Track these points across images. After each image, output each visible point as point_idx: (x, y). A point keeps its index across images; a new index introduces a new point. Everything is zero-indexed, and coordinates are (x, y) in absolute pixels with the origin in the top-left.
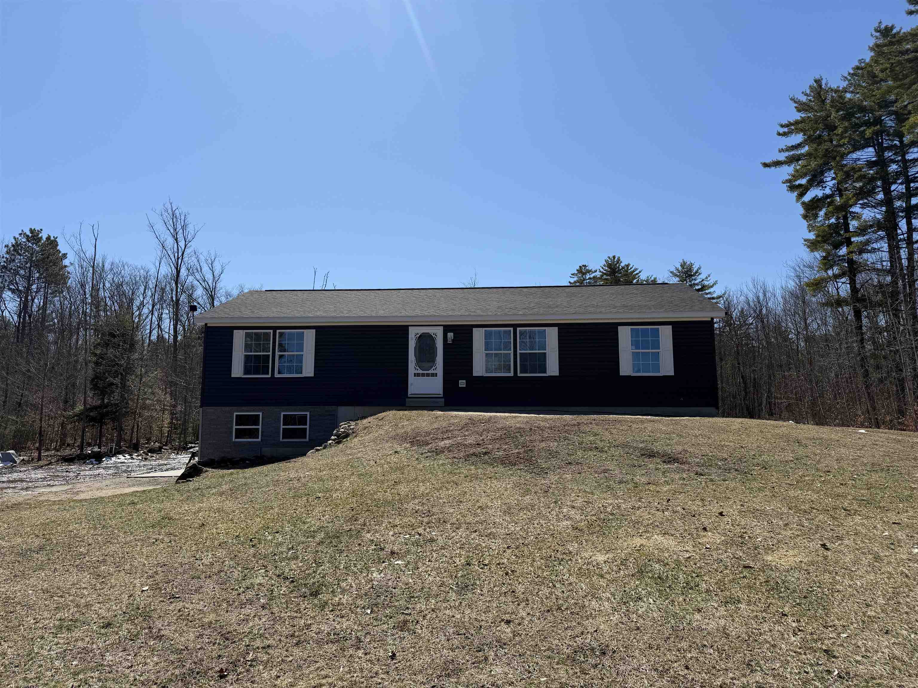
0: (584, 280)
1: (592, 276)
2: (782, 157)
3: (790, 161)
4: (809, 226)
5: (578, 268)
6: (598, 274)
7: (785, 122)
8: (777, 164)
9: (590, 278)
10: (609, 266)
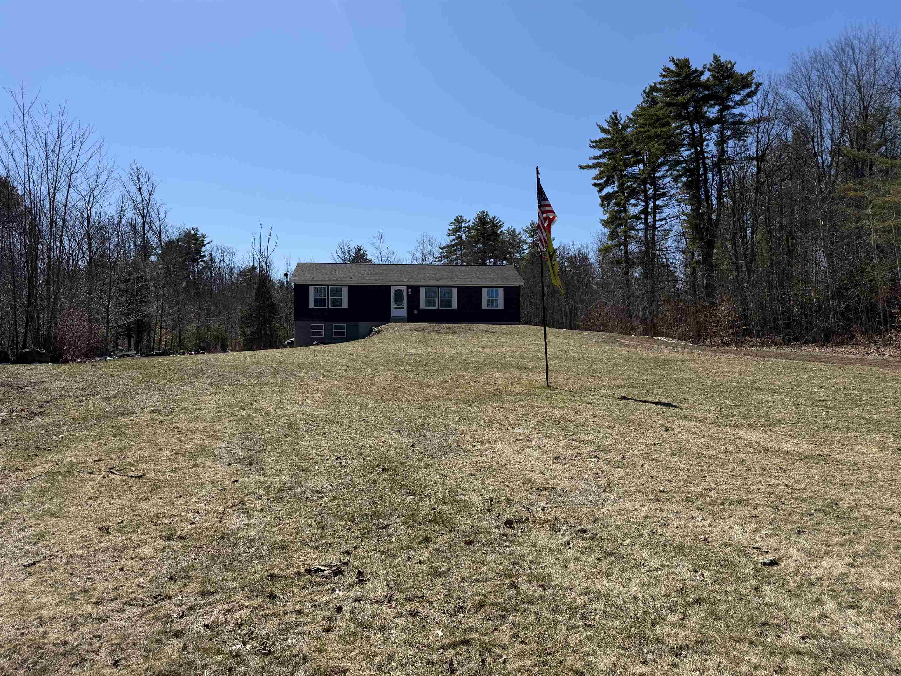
0: (460, 228)
1: (466, 225)
2: (591, 163)
3: (595, 166)
4: (604, 211)
5: (455, 218)
6: (471, 224)
7: (593, 140)
8: (588, 167)
9: (464, 227)
10: (480, 218)
